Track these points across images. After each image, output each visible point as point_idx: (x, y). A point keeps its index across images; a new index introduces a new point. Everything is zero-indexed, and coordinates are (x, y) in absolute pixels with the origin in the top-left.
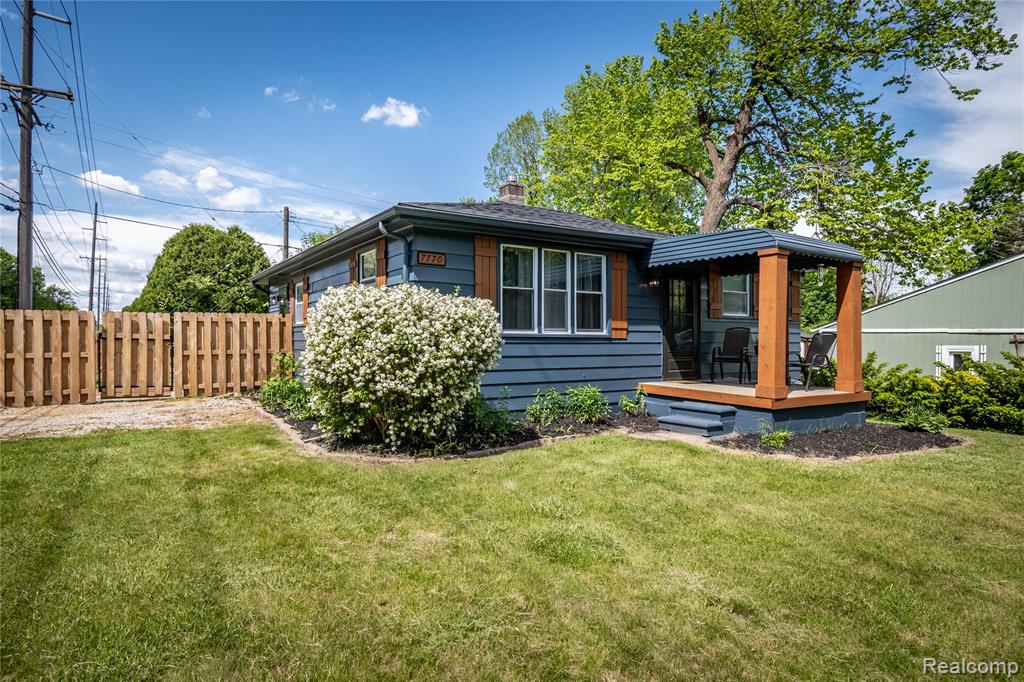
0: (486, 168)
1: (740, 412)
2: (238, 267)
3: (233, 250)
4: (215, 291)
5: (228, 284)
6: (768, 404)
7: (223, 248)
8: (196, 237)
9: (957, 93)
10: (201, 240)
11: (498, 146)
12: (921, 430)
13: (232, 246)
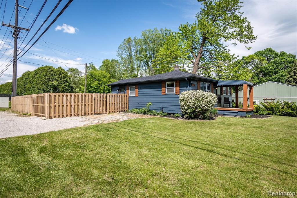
0: (117, 51)
1: (239, 112)
2: (64, 78)
3: (62, 74)
4: (58, 86)
5: (62, 83)
6: (245, 111)
7: (60, 73)
8: (51, 70)
9: (247, 48)
10: (52, 71)
11: (121, 45)
12: (264, 115)
13: (62, 73)
